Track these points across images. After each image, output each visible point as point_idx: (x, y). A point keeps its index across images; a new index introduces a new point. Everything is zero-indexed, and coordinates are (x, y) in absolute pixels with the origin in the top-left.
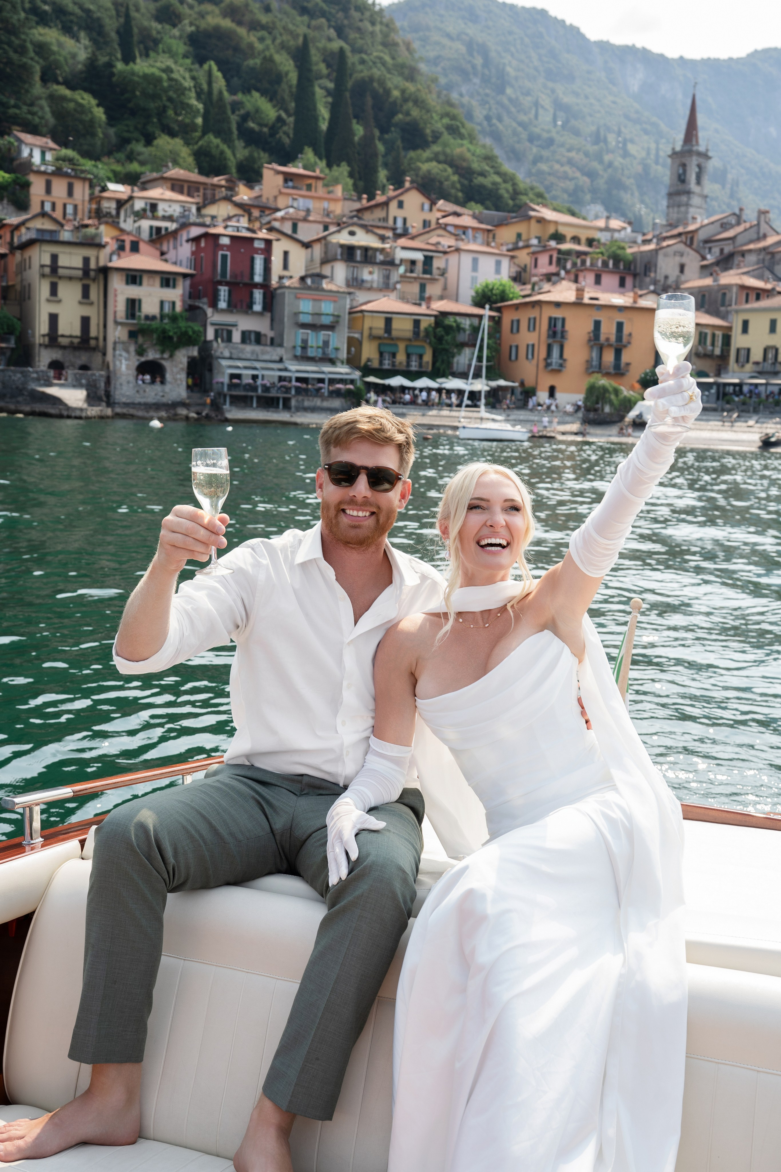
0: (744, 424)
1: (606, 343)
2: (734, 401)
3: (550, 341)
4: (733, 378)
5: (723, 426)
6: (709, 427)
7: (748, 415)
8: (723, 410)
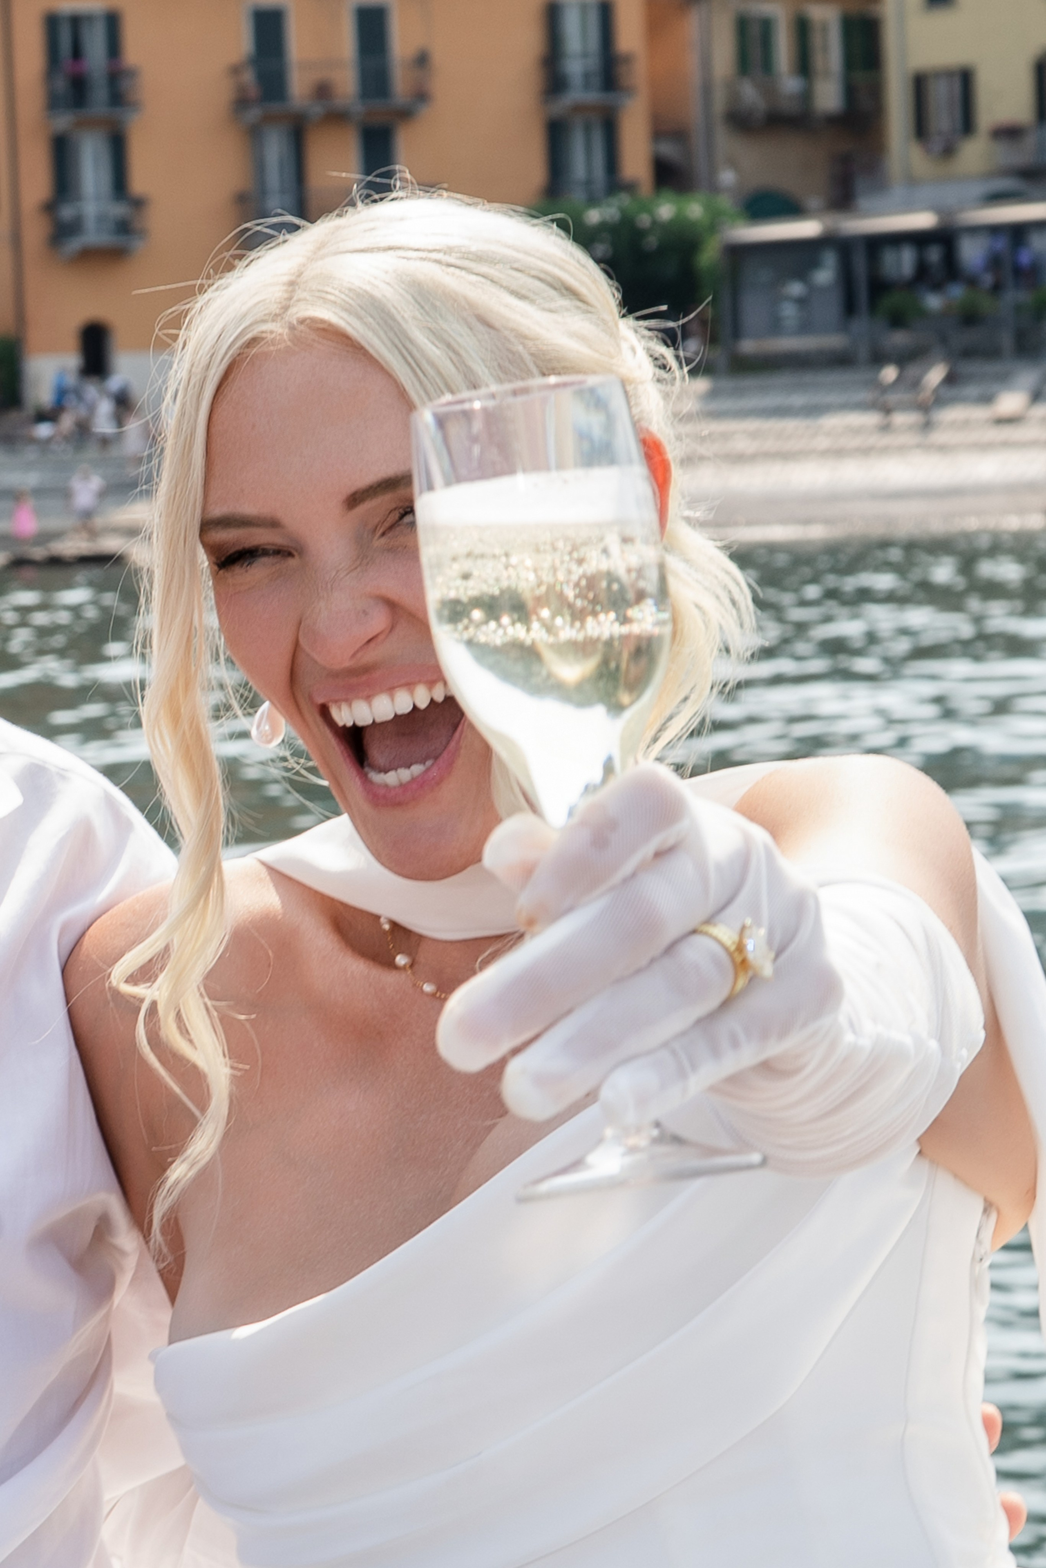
0: (979, 413)
1: (317, 110)
2: (923, 313)
3: (63, 121)
4: (909, 207)
5: (886, 428)
6: (823, 443)
7: (991, 368)
8: (879, 359)
